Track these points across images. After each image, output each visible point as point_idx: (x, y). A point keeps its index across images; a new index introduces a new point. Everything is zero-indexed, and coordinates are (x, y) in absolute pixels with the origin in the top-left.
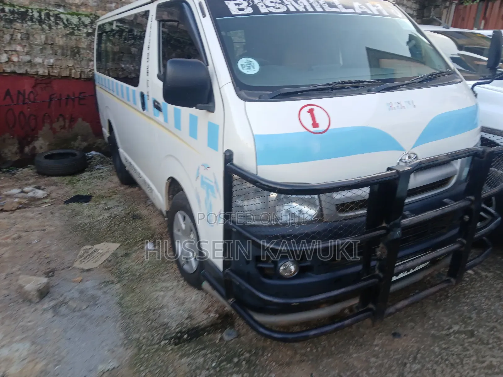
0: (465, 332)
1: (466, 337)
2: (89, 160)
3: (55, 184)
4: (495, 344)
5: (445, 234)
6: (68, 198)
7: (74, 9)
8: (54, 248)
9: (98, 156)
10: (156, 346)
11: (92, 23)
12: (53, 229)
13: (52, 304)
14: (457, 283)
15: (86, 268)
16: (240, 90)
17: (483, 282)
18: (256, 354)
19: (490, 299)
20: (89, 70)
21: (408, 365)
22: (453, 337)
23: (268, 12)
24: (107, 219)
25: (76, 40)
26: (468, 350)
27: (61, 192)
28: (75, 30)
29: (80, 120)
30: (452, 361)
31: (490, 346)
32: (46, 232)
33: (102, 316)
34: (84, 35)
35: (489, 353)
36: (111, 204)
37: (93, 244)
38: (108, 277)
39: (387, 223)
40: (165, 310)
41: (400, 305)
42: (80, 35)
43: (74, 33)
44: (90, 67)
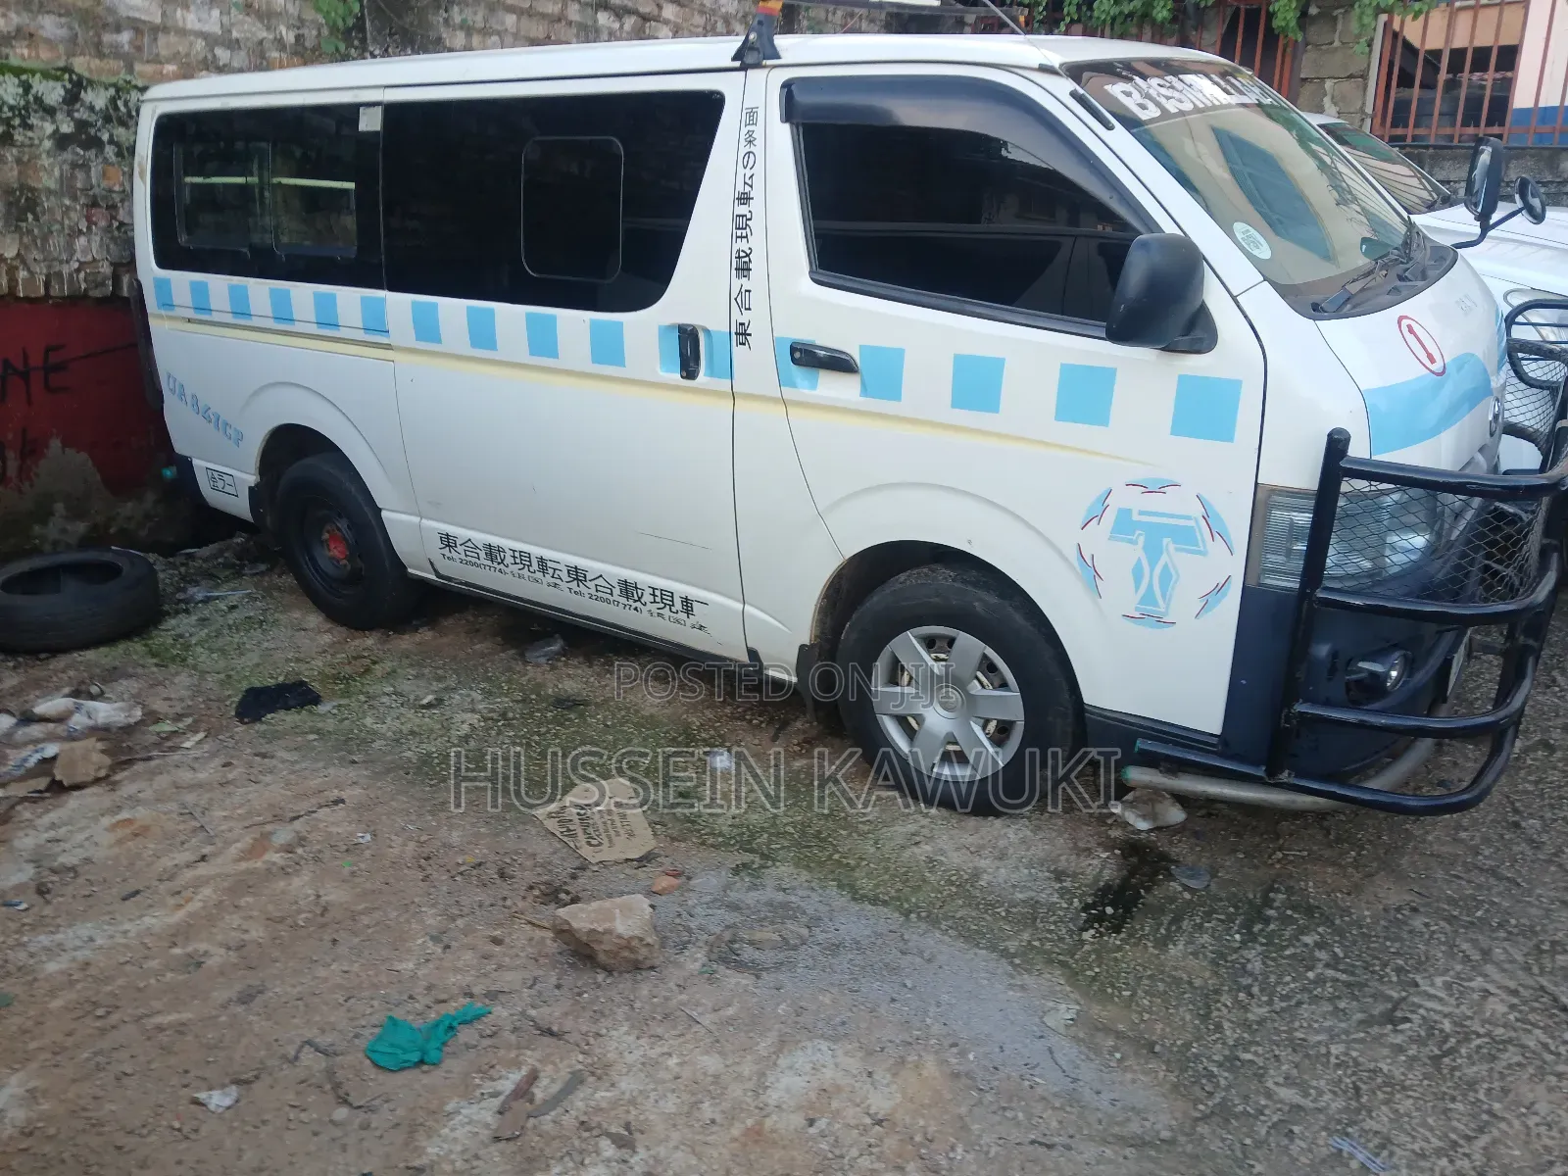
11: (70, 99)
20: (76, 265)
25: (19, 161)
28: (14, 128)
29: (55, 444)
34: (48, 144)
42: (31, 146)
43: (11, 137)
44: (78, 255)
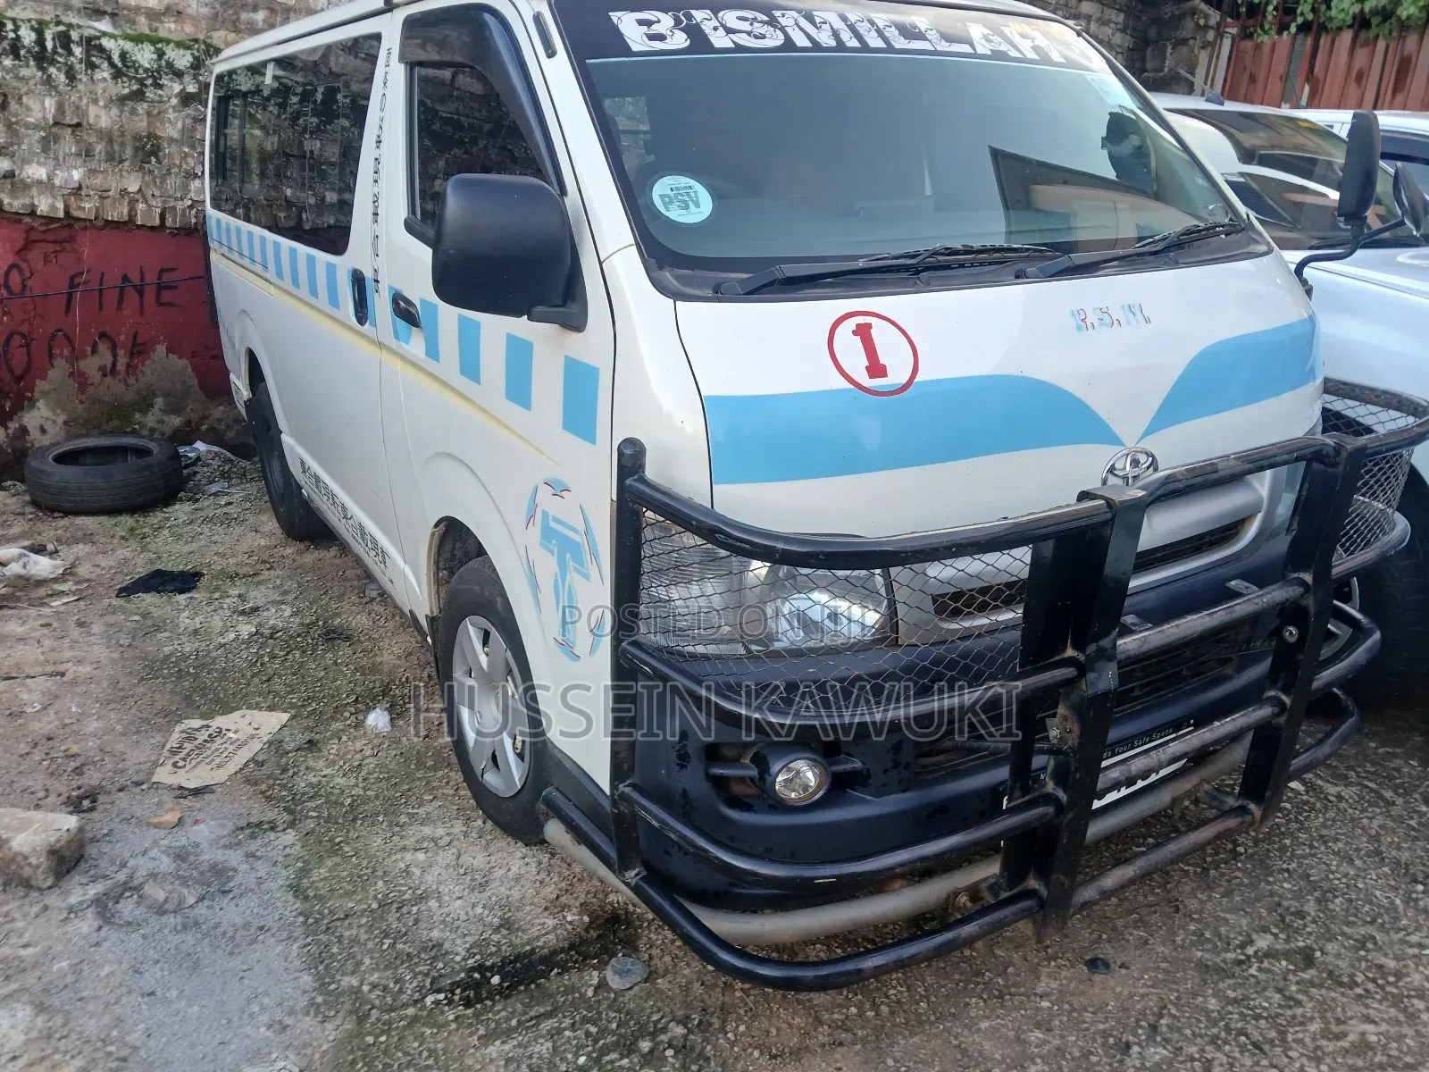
0: (1287, 955)
1: (1292, 967)
2: (187, 467)
3: (88, 538)
4: (1371, 986)
5: (1227, 678)
6: (128, 581)
7: (143, 25)
8: (93, 726)
9: (217, 455)
10: (411, 1011)
11: (197, 65)
12: (85, 670)
13: (94, 890)
14: (1264, 817)
15: (192, 785)
16: (660, 268)
17: (1331, 814)
18: (703, 1026)
19: (1351, 861)
20: (190, 203)
21: (1136, 1049)
22: (1256, 965)
23: (733, 46)
24: (248, 643)
25: (149, 114)
26: (1299, 1003)
27: (105, 562)
28: (146, 86)
29: (161, 349)
30: (1256, 1036)
31: (1359, 991)
32: (65, 679)
33: (246, 926)
34: (174, 101)
35: (1357, 1009)
36: (257, 596)
37: (210, 715)
38: (260, 811)
39: (1079, 647)
40: (433, 904)
41: (1112, 879)
42: (160, 102)
43: (143, 94)
44: (192, 195)
